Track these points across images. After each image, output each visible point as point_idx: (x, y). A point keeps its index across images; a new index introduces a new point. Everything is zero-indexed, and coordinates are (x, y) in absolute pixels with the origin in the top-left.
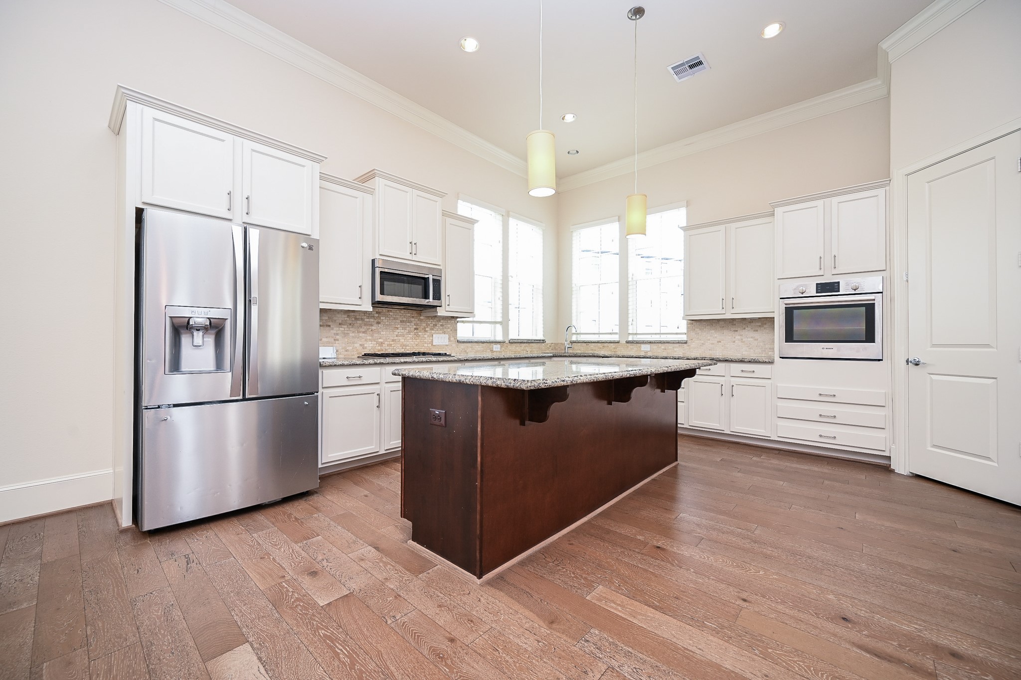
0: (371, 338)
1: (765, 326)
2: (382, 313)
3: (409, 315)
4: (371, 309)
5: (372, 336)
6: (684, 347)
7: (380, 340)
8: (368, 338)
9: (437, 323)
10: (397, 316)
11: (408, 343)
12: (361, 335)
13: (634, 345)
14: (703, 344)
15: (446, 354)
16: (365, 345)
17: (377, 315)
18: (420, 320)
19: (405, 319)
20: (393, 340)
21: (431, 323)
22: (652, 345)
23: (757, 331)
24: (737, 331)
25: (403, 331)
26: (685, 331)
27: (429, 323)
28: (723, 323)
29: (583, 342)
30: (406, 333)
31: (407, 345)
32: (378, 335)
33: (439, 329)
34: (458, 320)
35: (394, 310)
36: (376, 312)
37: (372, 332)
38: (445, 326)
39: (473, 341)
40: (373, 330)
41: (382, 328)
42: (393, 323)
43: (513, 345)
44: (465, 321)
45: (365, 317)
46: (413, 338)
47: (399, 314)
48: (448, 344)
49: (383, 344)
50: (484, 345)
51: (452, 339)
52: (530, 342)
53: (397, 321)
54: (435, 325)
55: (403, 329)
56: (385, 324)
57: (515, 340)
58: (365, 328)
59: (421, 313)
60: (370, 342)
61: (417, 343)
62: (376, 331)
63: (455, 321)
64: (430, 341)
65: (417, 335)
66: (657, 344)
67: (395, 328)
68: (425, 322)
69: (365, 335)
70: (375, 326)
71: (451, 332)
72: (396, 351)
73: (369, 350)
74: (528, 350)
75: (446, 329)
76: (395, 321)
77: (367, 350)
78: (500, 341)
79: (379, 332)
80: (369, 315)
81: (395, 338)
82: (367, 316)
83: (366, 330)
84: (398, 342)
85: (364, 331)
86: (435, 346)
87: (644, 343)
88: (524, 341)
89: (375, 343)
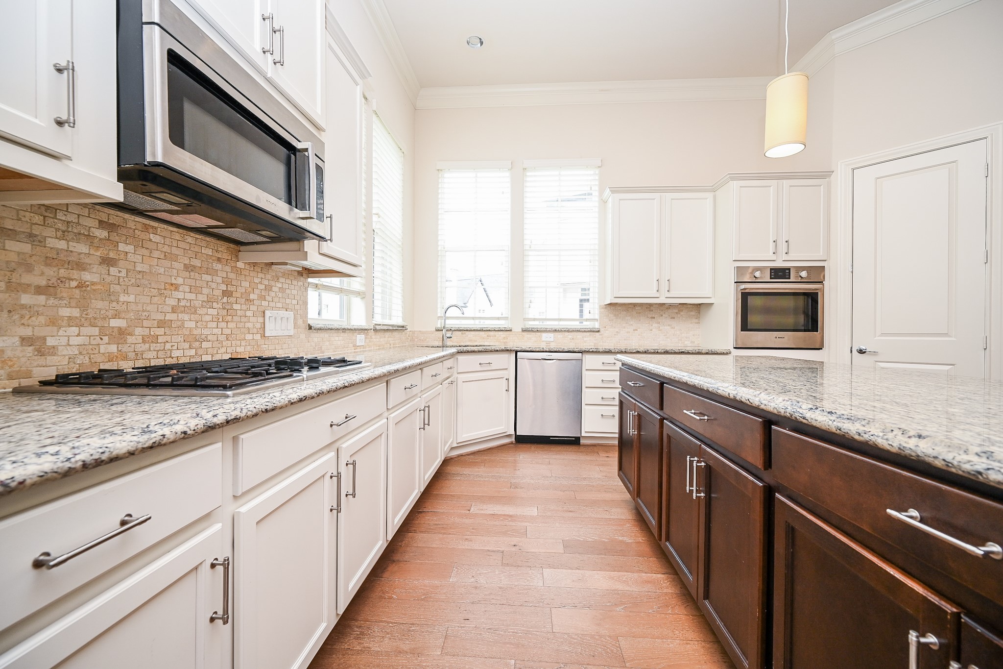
0: (76, 312)
1: (682, 313)
2: (124, 231)
3: (210, 252)
4: (116, 192)
5: (84, 308)
6: (595, 337)
7: (114, 323)
8: (65, 312)
9: (273, 283)
10: (175, 251)
11: (206, 332)
12: (26, 299)
13: (534, 333)
14: (617, 332)
15: (343, 362)
16: (50, 342)
17: (102, 234)
18: (235, 269)
19: (197, 263)
20: (161, 324)
21: (261, 283)
22: (556, 334)
23: (674, 318)
24: (654, 318)
25: (192, 296)
26: (597, 317)
27: (257, 280)
28: (639, 308)
29: (457, 330)
30: (201, 303)
31: (203, 337)
32: (106, 303)
33: (276, 300)
34: (310, 280)
35: (166, 226)
36: (101, 222)
37: (81, 291)
38: (288, 291)
39: (333, 328)
40: (87, 283)
41: (121, 280)
42: (162, 270)
43: (377, 334)
44: (319, 286)
45: (49, 232)
46: (218, 316)
47: (181, 244)
48: (292, 334)
49: (128, 337)
50: (346, 335)
51: (300, 322)
52: (394, 330)
53: (175, 264)
54: (268, 288)
55: (190, 292)
56: (133, 268)
57: (380, 325)
58: (50, 272)
59: (240, 251)
60: (75, 330)
61: (228, 331)
62: (100, 288)
63: (305, 283)
64: (258, 326)
65: (228, 310)
66: (563, 333)
67: (167, 286)
68: (248, 278)
69: (46, 302)
70: (94, 270)
71: (297, 307)
72: (171, 357)
73: (67, 357)
74: (391, 342)
75: (288, 301)
76: (167, 263)
77: (59, 358)
78: (366, 328)
79: (109, 295)
80: (68, 228)
81: (169, 317)
82: (57, 230)
83: (53, 284)
84: (177, 329)
85: (43, 283)
86: (269, 338)
87: (546, 331)
88: (389, 328)
89: (96, 331)
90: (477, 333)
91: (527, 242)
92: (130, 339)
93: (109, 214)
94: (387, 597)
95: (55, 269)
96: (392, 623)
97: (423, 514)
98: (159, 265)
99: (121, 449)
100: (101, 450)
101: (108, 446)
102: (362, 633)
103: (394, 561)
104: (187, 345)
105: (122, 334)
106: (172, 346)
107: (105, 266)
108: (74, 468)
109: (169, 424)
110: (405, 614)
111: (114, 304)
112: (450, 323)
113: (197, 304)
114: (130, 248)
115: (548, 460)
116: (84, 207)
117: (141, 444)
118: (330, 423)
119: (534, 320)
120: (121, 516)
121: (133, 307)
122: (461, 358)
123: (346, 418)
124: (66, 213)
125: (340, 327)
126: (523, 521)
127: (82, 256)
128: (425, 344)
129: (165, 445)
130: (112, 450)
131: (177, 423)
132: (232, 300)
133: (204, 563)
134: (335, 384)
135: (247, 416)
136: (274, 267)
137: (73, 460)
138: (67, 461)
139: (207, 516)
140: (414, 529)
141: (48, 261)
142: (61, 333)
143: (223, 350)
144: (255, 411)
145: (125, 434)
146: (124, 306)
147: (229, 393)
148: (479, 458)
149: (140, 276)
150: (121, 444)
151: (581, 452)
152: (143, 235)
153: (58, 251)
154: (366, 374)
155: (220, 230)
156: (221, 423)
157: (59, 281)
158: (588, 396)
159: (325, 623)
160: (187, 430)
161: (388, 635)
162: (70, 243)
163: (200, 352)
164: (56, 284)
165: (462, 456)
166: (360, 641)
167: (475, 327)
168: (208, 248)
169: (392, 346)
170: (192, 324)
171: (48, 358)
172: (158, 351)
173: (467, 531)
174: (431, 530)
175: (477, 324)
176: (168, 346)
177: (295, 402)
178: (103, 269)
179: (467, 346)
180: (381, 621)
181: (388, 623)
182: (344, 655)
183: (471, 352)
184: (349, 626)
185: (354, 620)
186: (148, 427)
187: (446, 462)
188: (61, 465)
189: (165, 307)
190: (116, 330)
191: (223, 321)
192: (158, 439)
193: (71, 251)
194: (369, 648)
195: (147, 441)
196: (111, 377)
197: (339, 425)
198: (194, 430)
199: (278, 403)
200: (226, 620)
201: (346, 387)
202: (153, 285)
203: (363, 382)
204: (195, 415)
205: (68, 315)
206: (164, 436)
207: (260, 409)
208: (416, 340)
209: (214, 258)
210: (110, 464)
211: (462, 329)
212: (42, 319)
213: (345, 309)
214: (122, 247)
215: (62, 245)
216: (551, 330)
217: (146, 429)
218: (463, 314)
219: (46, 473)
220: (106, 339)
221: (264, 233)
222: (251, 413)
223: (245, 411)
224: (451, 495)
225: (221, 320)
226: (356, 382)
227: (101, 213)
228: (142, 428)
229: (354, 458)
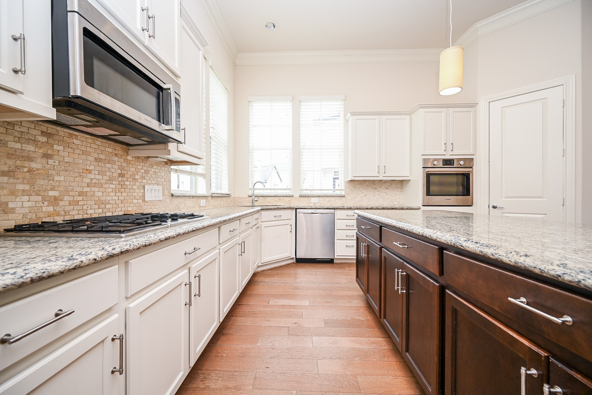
0: (27, 187)
1: (392, 186)
2: (57, 138)
3: (110, 150)
4: (52, 114)
5: (32, 185)
6: (342, 200)
7: (51, 193)
8: (20, 187)
9: (149, 169)
10: (89, 149)
11: (108, 198)
13: (306, 198)
14: (355, 197)
15: (192, 216)
16: (11, 205)
17: (44, 139)
18: (126, 160)
19: (102, 157)
20: (81, 194)
21: (142, 169)
22: (320, 198)
23: (388, 188)
24: (376, 188)
25: (100, 177)
26: (343, 188)
27: (139, 167)
28: (368, 183)
29: (261, 196)
30: (105, 181)
31: (107, 201)
32: (46, 181)
33: (152, 179)
34: (172, 167)
35: (83, 135)
36: (42, 132)
37: (30, 174)
38: (159, 174)
39: (186, 195)
40: (34, 169)
41: (55, 167)
42: (81, 161)
43: (213, 199)
44: (177, 170)
45: (9, 138)
46: (116, 189)
47: (92, 146)
48: (162, 199)
49: (60, 202)
50: (194, 200)
51: (166, 192)
52: (223, 196)
53: (89, 158)
54: (147, 172)
55: (99, 174)
56: (63, 160)
57: (215, 193)
58: (10, 162)
59: (129, 150)
60: (27, 198)
61: (122, 198)
62: (42, 172)
63: (169, 169)
64: (141, 194)
65: (122, 185)
66: (323, 198)
67: (84, 171)
68: (134, 166)
69: (8, 181)
70: (39, 161)
71: (165, 183)
72: (87, 214)
73: (22, 215)
74: (221, 204)
75: (159, 180)
76: (84, 157)
77: (17, 215)
78: (206, 195)
79: (48, 176)
80: (22, 135)
81: (85, 189)
82: (15, 137)
83: (12, 170)
84: (90, 197)
85: (6, 169)
86: (147, 202)
87: (313, 196)
88: (220, 195)
89: (40, 198)
90: (273, 198)
91: (302, 144)
92: (61, 203)
93: (47, 127)
94: (220, 356)
95: (14, 161)
96: (223, 371)
97: (241, 306)
98: (79, 158)
99: (55, 270)
100: (42, 271)
101: (47, 268)
102: (205, 378)
103: (224, 334)
104: (97, 207)
105: (56, 200)
106: (87, 207)
107: (45, 159)
108: (26, 282)
109: (85, 254)
110: (231, 366)
111: (51, 182)
112: (257, 192)
113: (103, 181)
114: (61, 148)
115: (315, 273)
116: (32, 123)
117: (67, 267)
118: (184, 252)
119: (307, 190)
120: (56, 311)
121: (63, 183)
122: (263, 213)
123: (194, 249)
124: (20, 126)
125: (191, 195)
126: (300, 309)
127: (31, 153)
128: (242, 205)
129: (82, 267)
130: (49, 271)
131: (90, 254)
132: (125, 179)
133: (107, 339)
134: (187, 229)
135: (134, 249)
136: (150, 159)
137: (25, 277)
138: (21, 278)
139: (110, 309)
140: (236, 315)
141: (9, 156)
142: (18, 199)
143: (119, 209)
144: (138, 246)
145: (57, 261)
146: (57, 183)
147: (123, 235)
148: (274, 272)
149: (67, 165)
150: (55, 267)
151: (334, 267)
152: (69, 140)
153: (16, 150)
154: (206, 223)
155: (117, 137)
156: (118, 254)
157: (16, 168)
158: (338, 234)
159: (182, 372)
160: (97, 258)
161: (220, 379)
162: (23, 145)
163: (105, 211)
164: (14, 170)
165: (264, 271)
166: (204, 382)
167: (271, 194)
168: (109, 148)
169: (222, 206)
170: (100, 194)
171: (10, 215)
172: (79, 210)
173: (268, 315)
174: (246, 315)
175: (273, 193)
176: (85, 207)
177: (163, 240)
178: (44, 161)
179: (267, 206)
180: (216, 370)
181: (221, 371)
182: (194, 391)
183: (269, 209)
184: (197, 374)
185: (200, 370)
186: (72, 256)
187: (255, 275)
188: (17, 280)
189: (83, 183)
190: (52, 198)
191: (119, 192)
192: (78, 263)
193: (24, 150)
194: (209, 386)
195: (71, 265)
196: (50, 226)
197: (190, 254)
198: (101, 258)
199: (153, 241)
200: (121, 372)
201: (194, 231)
202: (75, 170)
203: (204, 228)
204: (102, 249)
205: (22, 189)
206: (82, 262)
207: (142, 245)
208: (236, 202)
209: (113, 154)
210: (48, 279)
211: (264, 195)
212: (5, 191)
213: (193, 184)
214: (56, 147)
215: (18, 146)
216: (316, 196)
217: (71, 258)
218: (264, 187)
219: (8, 285)
220: (46, 203)
221: (143, 139)
222: (136, 247)
223: (132, 246)
224: (258, 294)
225: (117, 191)
226: (200, 228)
227: (42, 127)
228: (68, 257)
229: (199, 273)
